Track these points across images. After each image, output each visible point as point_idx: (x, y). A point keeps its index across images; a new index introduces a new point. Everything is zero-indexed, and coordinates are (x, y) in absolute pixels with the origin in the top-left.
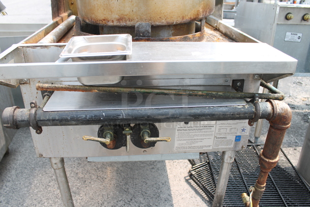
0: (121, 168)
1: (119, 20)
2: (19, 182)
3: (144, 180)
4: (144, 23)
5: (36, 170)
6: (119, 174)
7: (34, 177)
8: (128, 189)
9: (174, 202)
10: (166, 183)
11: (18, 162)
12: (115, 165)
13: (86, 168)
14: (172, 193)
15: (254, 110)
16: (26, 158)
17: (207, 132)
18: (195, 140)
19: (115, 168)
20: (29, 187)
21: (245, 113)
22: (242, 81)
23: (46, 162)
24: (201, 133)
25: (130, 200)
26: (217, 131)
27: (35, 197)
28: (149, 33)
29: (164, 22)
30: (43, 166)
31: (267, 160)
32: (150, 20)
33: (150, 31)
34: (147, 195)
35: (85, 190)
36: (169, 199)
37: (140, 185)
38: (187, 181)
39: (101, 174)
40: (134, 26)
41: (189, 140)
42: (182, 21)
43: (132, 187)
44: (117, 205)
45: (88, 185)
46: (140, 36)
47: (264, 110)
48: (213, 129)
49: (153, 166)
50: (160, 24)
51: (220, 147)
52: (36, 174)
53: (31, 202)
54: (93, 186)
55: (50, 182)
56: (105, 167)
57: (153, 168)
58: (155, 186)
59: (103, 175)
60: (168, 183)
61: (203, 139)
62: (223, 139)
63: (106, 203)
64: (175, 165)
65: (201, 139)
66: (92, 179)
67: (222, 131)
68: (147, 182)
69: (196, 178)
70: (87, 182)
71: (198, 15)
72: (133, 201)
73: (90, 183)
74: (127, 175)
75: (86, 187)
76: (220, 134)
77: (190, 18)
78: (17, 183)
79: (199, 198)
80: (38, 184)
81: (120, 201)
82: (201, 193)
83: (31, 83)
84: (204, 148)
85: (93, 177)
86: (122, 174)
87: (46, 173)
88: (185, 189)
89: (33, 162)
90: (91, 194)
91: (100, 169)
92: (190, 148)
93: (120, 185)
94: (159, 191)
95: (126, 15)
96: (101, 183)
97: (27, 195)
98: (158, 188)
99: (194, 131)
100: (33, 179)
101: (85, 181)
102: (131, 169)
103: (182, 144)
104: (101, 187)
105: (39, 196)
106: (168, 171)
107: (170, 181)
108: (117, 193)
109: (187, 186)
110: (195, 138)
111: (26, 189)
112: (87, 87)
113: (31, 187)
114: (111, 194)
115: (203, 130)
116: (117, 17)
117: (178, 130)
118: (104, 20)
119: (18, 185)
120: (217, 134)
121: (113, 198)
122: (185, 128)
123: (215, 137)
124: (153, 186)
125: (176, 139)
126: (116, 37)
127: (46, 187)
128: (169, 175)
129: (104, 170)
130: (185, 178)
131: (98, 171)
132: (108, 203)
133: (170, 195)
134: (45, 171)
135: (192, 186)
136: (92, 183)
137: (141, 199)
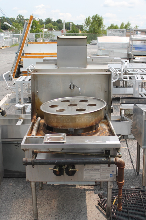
0: (60, 200)
1: (62, 127)
2: (5, 205)
3: (73, 205)
4: (71, 128)
5: (13, 199)
6: (59, 202)
7: (13, 202)
8: (64, 209)
9: (88, 215)
10: (85, 208)
11: (2, 195)
12: (57, 198)
13: (41, 199)
14: (87, 211)
15: (108, 161)
16: (6, 194)
17: (97, 172)
18: (92, 175)
19: (57, 200)
20: (11, 207)
21: (105, 162)
22: (109, 151)
23: (18, 196)
24: (94, 172)
25: (64, 213)
26: (101, 172)
27: (15, 211)
28: (73, 132)
29: (79, 128)
30: (16, 198)
31: (119, 182)
32: (74, 127)
33: (74, 131)
34: (74, 212)
35: (41, 209)
36: (85, 214)
37: (70, 207)
38: (97, 207)
39: (49, 202)
40: (68, 129)
41: (90, 175)
42: (86, 127)
43: (66, 208)
44: (58, 215)
45: (43, 207)
46: (70, 133)
47: (112, 161)
48: (99, 171)
49: (78, 199)
50: (77, 128)
51: (104, 179)
52: (13, 201)
53: (13, 213)
54: (45, 207)
55: (21, 205)
56: (52, 199)
57: (79, 200)
58: (79, 208)
59: (51, 203)
60: (86, 207)
61: (96, 175)
62: (104, 176)
63: (52, 214)
64: (91, 200)
65: (95, 175)
66: (44, 204)
67: (103, 171)
68: (75, 206)
69: (102, 205)
70: (42, 205)
71: (93, 124)
72: (66, 214)
73: (43, 206)
74: (64, 203)
75: (41, 207)
76: (103, 173)
77: (90, 126)
78: (4, 205)
79: (101, 214)
80: (15, 206)
81: (59, 214)
82: (103, 212)
83: (29, 150)
84: (96, 180)
85: (45, 203)
86: (61, 202)
87: (19, 201)
88: (95, 210)
89: (11, 196)
90: (44, 210)
91: (49, 200)
92: (90, 179)
93: (60, 207)
94: (81, 210)
95: (65, 125)
96: (49, 206)
97: (11, 210)
98: (80, 209)
99: (91, 171)
100: (12, 203)
101: (41, 205)
102: (66, 200)
103: (87, 177)
104: (49, 207)
105: (17, 210)
106: (87, 202)
107: (87, 206)
108: (58, 210)
109: (96, 209)
110: (92, 174)
111: (9, 207)
112: (51, 152)
113: (12, 207)
114: (55, 211)
115: (95, 171)
116: (61, 126)
117: (85, 171)
118: (56, 126)
119: (5, 206)
120: (101, 173)
121: (56, 212)
122: (87, 170)
123: (101, 174)
124: (77, 208)
125: (84, 175)
126: (61, 134)
127: (20, 207)
128: (87, 204)
129: (51, 200)
130: (96, 205)
131: (47, 201)
132: (53, 214)
133: (86, 212)
134: (18, 200)
135: (99, 209)
136: (45, 206)
137: (71, 213)
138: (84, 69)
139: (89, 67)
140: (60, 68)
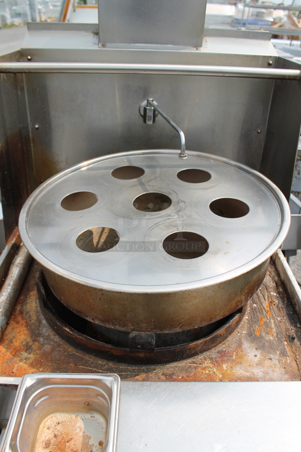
1: (102, 321)
4: (143, 334)
28: (152, 345)
29: (177, 330)
33: (154, 343)
46: (138, 348)
95: (114, 319)
116: (100, 316)
138: (194, 51)
139: (211, 46)
140: (108, 45)
